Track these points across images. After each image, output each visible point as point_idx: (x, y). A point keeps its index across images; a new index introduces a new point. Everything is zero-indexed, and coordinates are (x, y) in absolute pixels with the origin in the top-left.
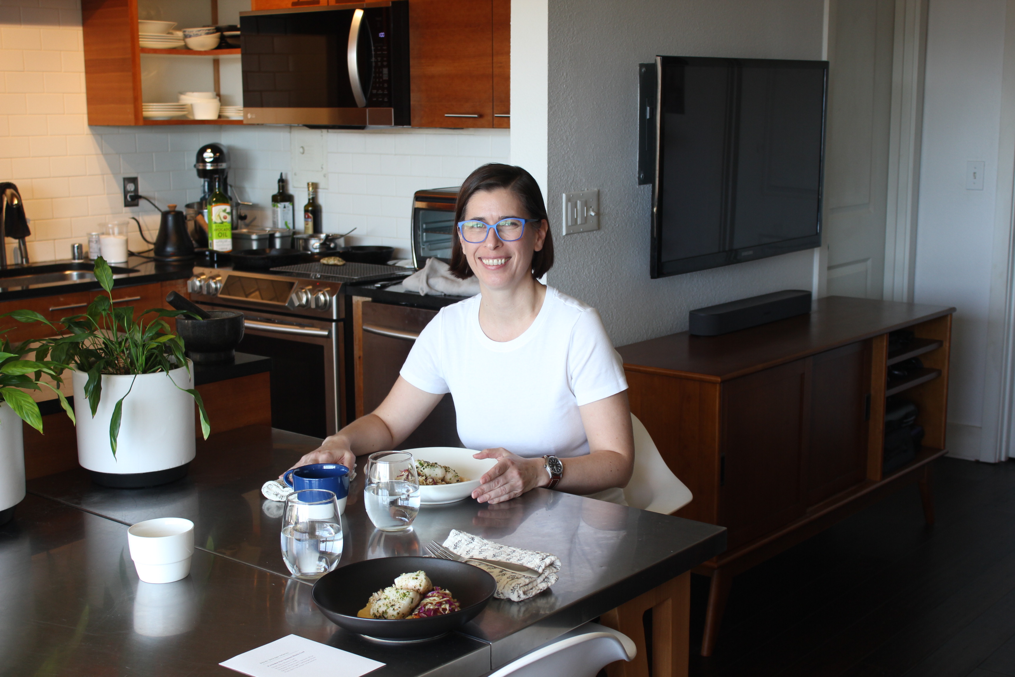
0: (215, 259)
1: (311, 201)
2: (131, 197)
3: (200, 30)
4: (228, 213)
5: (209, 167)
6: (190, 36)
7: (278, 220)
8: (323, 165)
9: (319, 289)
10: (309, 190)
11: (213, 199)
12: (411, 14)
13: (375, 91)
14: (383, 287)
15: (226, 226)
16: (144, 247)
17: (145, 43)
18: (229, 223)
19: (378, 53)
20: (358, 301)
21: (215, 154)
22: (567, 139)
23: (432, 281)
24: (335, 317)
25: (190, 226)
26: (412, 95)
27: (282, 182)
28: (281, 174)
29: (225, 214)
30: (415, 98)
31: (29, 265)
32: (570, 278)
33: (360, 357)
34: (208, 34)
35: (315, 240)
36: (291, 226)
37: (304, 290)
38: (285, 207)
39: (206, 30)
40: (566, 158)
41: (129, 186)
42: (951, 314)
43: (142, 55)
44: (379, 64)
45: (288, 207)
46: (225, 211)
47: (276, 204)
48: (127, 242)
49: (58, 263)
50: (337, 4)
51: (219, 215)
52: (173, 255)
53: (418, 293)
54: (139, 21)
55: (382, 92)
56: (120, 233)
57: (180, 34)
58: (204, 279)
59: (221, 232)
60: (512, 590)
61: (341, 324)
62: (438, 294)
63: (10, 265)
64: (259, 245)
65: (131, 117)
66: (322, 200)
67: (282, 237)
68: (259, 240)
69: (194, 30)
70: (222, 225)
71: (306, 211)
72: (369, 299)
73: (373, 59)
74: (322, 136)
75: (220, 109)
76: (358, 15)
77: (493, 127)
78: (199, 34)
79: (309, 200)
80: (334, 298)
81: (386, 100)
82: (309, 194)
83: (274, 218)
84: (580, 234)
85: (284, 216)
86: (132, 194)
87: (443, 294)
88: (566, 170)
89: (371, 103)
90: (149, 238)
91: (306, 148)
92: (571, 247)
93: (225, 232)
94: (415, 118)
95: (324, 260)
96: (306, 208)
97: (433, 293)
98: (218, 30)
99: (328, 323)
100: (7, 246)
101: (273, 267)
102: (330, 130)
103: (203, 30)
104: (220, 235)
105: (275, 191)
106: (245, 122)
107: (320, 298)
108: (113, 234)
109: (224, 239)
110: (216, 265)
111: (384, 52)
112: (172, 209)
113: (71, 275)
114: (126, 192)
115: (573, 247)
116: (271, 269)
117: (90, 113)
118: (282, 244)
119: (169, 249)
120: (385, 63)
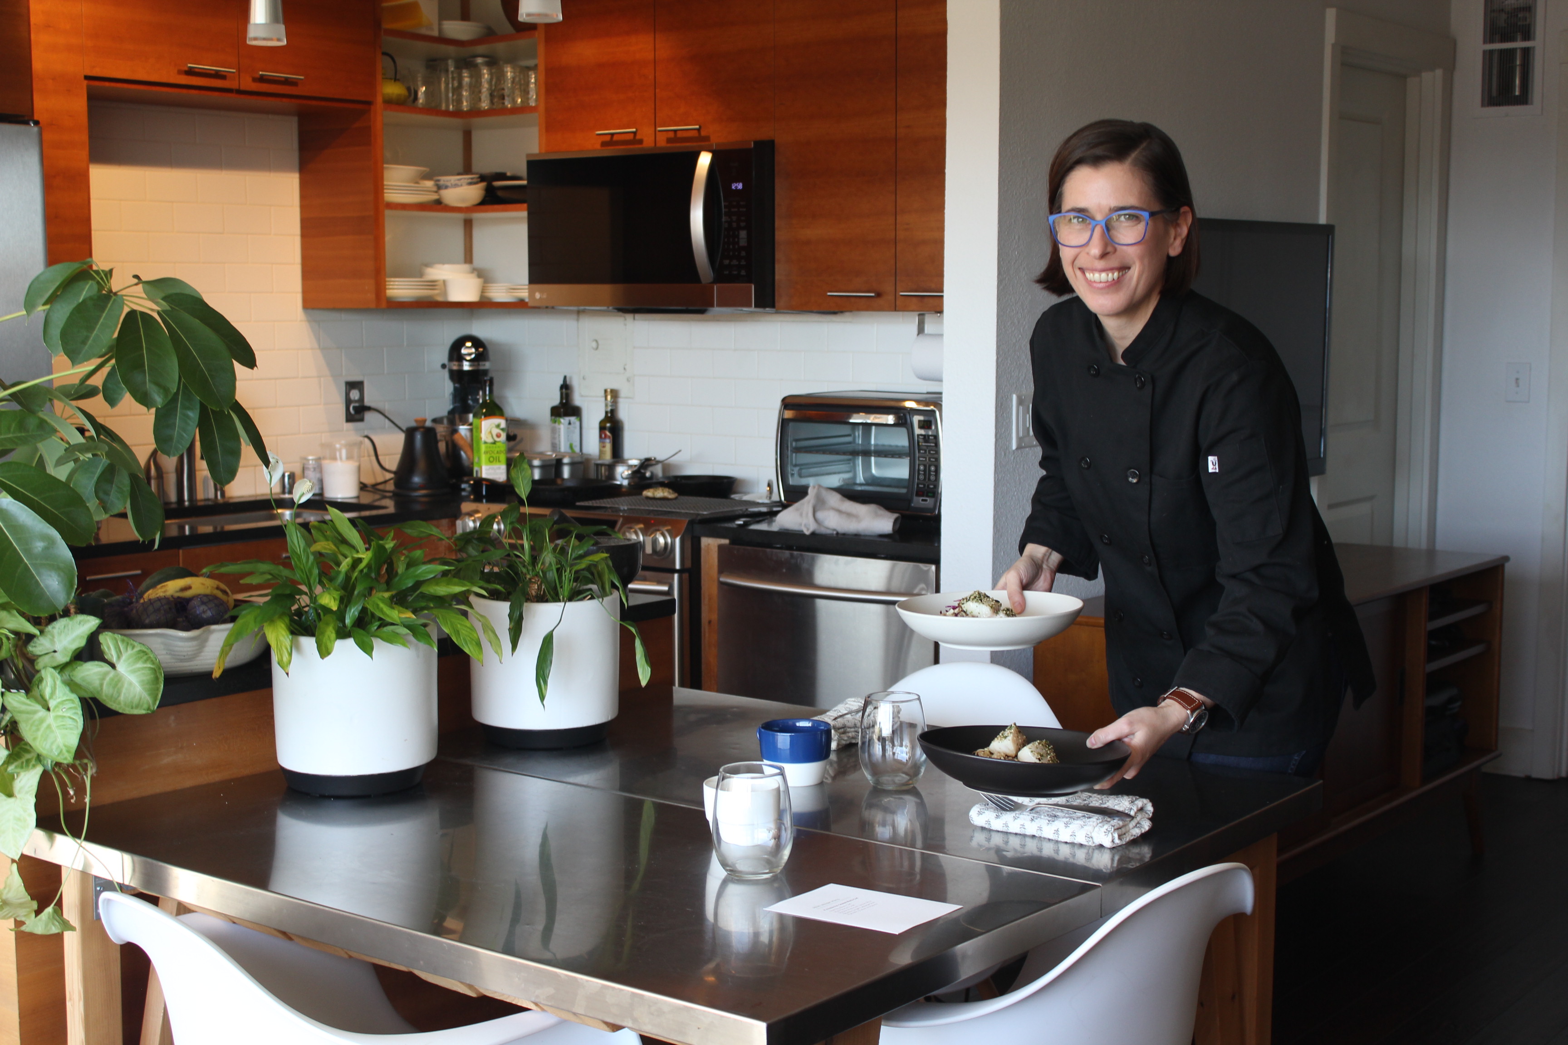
0: (484, 493)
1: (609, 415)
2: (354, 408)
3: (461, 179)
4: (503, 430)
5: (466, 366)
6: (446, 187)
7: (560, 441)
8: (626, 365)
9: (654, 528)
10: (606, 399)
11: (483, 410)
12: (777, 158)
13: (727, 262)
14: (746, 524)
15: (499, 447)
16: (382, 476)
17: (392, 196)
18: (503, 443)
19: (733, 210)
20: (709, 544)
21: (477, 349)
22: (1019, 323)
23: (820, 515)
24: (678, 566)
25: (442, 447)
26: (777, 267)
27: (566, 388)
28: (565, 377)
29: (498, 431)
30: (781, 271)
31: (226, 500)
32: (1020, 507)
33: (710, 622)
34: (470, 184)
35: (623, 466)
36: (577, 450)
37: (632, 530)
38: (570, 423)
39: (468, 179)
40: (1017, 347)
41: (353, 394)
42: (1503, 566)
43: (388, 212)
44: (734, 225)
45: (574, 423)
46: (498, 426)
47: (558, 419)
48: (359, 469)
49: (258, 498)
50: (669, 145)
51: (491, 432)
52: (422, 487)
53: (802, 531)
54: (385, 166)
55: (737, 263)
56: (349, 457)
57: (429, 184)
58: (479, 518)
59: (493, 455)
60: (1105, 832)
61: (686, 576)
62: (829, 532)
63: (202, 500)
64: (542, 474)
65: (371, 296)
66: (623, 414)
67: (572, 464)
68: (543, 467)
69: (453, 179)
70: (494, 445)
71: (602, 428)
72: (726, 541)
73: (724, 219)
74: (625, 325)
75: (483, 287)
76: (705, 160)
77: (895, 310)
78: (460, 184)
79: (606, 413)
80: (678, 540)
81: (743, 273)
82: (606, 405)
83: (553, 438)
84: (1032, 448)
85: (568, 436)
86: (357, 405)
87: (835, 532)
88: (1017, 364)
89: (722, 275)
90: (387, 466)
91: (600, 342)
92: (1022, 466)
93: (497, 455)
94: (782, 298)
95: (649, 491)
96: (603, 425)
97: (823, 531)
98: (482, 178)
99: (669, 575)
100: (197, 473)
101: (579, 501)
102: (637, 316)
103: (465, 179)
104: (492, 459)
105: (556, 401)
106: (530, 304)
107: (658, 540)
108: (341, 459)
109: (496, 466)
110: (484, 501)
111: (741, 210)
112: (421, 425)
113: (283, 515)
114: (348, 401)
115: (1024, 465)
116: (578, 504)
117: (304, 292)
118: (572, 473)
119: (417, 479)
120: (743, 224)
